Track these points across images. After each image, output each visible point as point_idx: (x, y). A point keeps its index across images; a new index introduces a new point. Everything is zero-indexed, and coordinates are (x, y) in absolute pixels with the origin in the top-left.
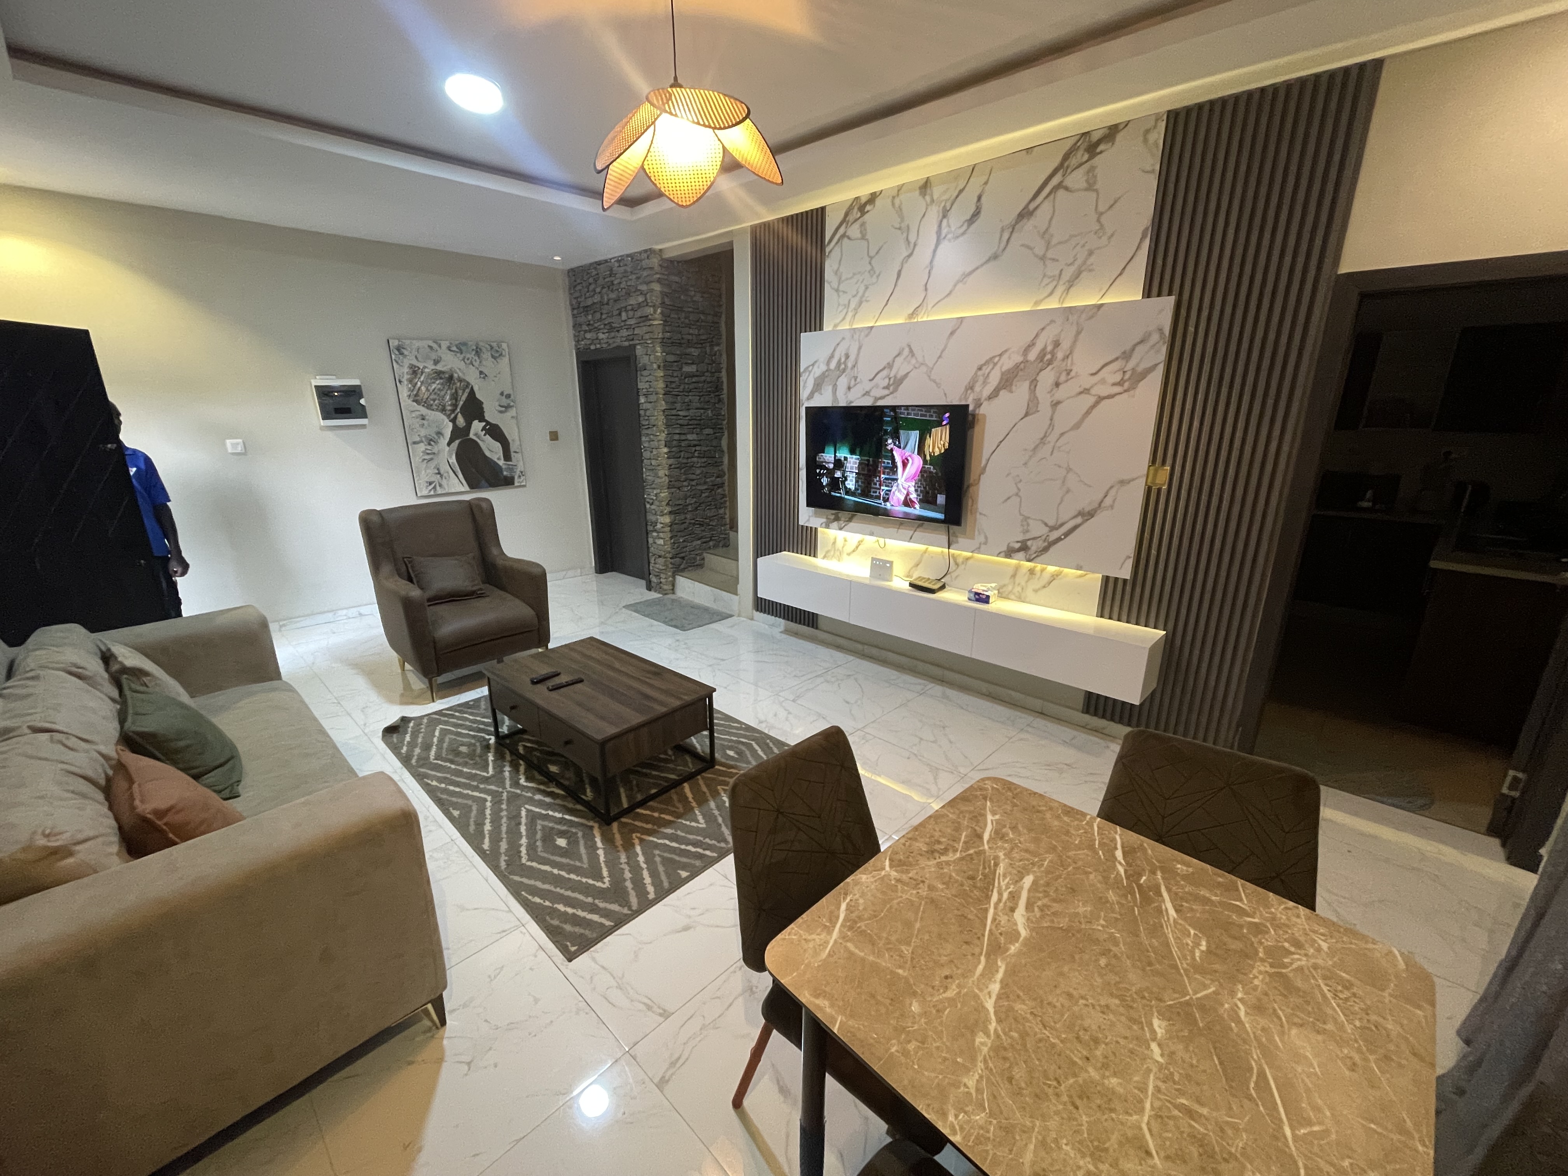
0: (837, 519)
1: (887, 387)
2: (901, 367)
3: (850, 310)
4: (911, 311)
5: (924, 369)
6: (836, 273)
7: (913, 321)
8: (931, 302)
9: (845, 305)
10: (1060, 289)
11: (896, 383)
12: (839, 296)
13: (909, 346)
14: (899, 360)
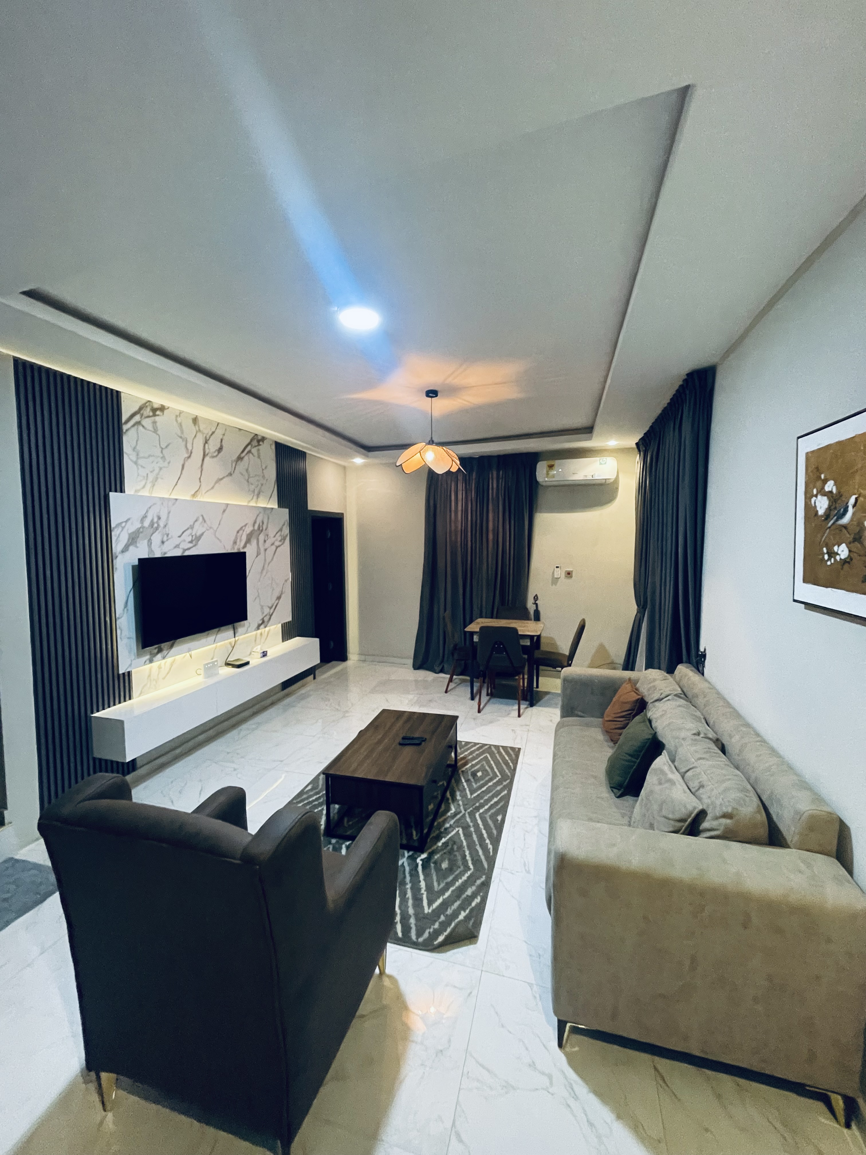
0: (160, 650)
1: (191, 542)
2: (198, 529)
3: (148, 482)
4: (193, 493)
5: (211, 530)
6: (134, 449)
7: (194, 499)
8: (204, 489)
9: (144, 477)
10: (255, 497)
11: (196, 540)
12: (138, 469)
13: (202, 516)
14: (197, 524)
